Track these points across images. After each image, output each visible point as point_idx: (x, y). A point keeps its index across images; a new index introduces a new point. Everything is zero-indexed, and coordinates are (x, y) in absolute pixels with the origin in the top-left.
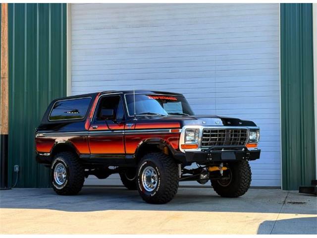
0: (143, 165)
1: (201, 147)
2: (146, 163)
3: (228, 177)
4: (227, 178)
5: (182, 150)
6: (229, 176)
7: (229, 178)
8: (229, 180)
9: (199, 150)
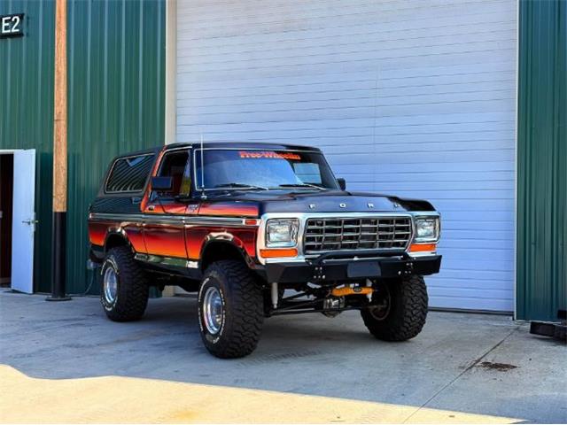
0: (205, 282)
1: (305, 254)
2: (208, 279)
3: (382, 304)
4: (379, 307)
5: (263, 261)
6: (385, 302)
7: (385, 306)
8: (386, 309)
9: (301, 259)
